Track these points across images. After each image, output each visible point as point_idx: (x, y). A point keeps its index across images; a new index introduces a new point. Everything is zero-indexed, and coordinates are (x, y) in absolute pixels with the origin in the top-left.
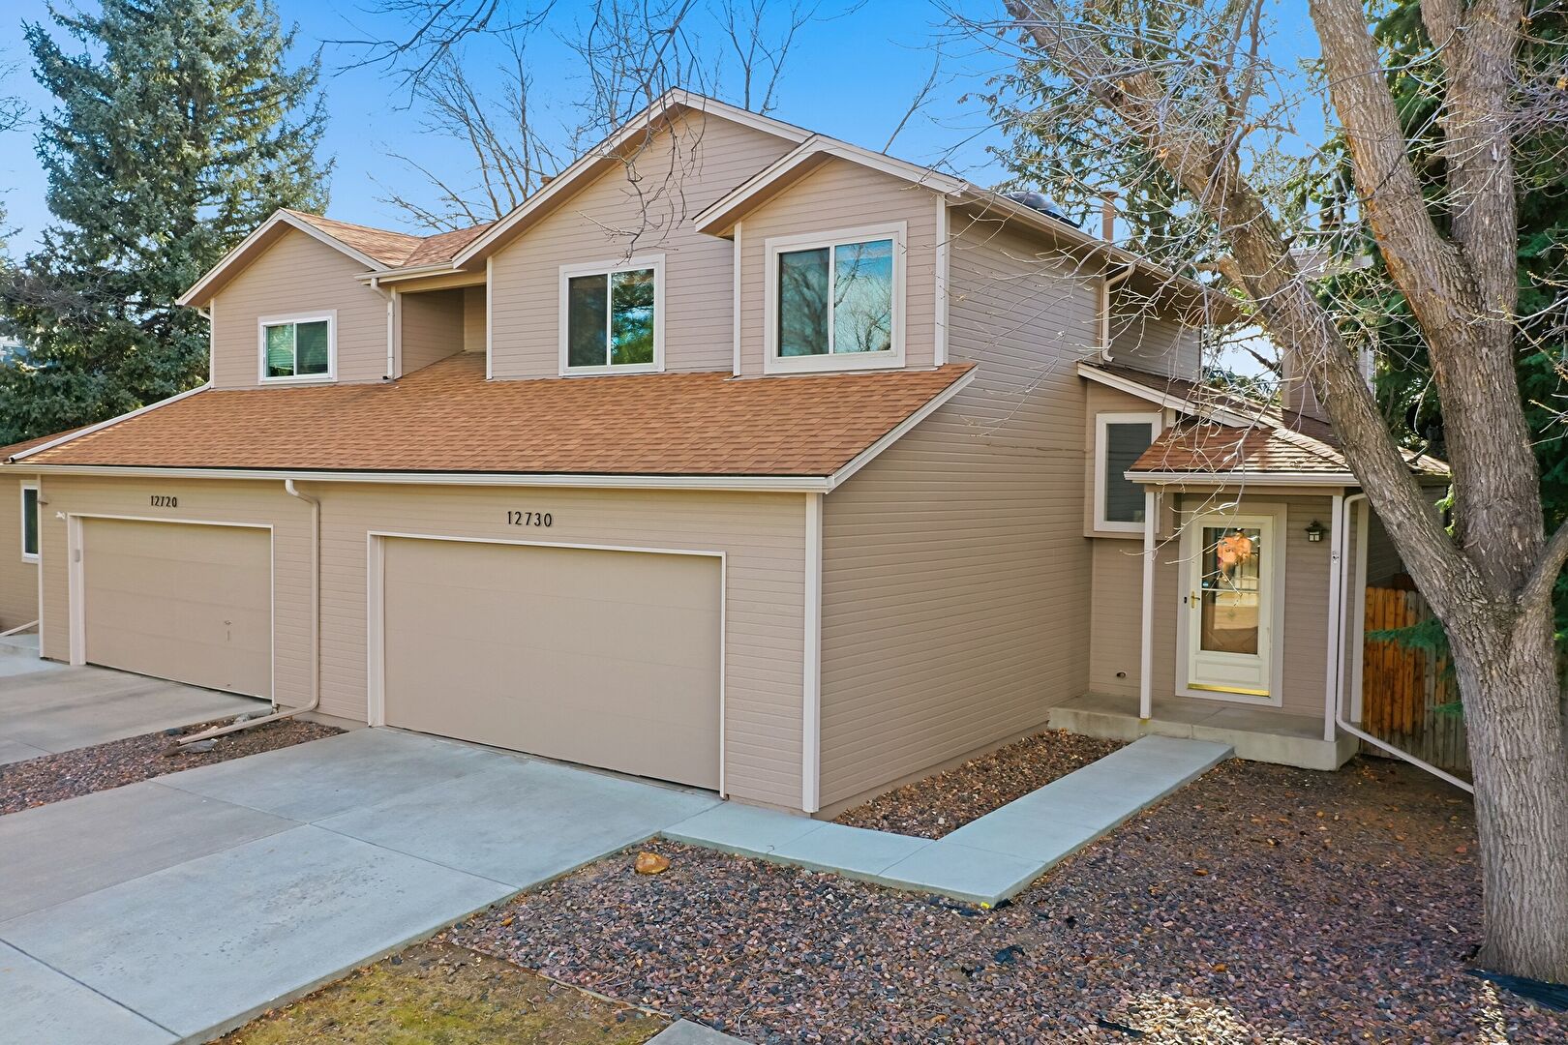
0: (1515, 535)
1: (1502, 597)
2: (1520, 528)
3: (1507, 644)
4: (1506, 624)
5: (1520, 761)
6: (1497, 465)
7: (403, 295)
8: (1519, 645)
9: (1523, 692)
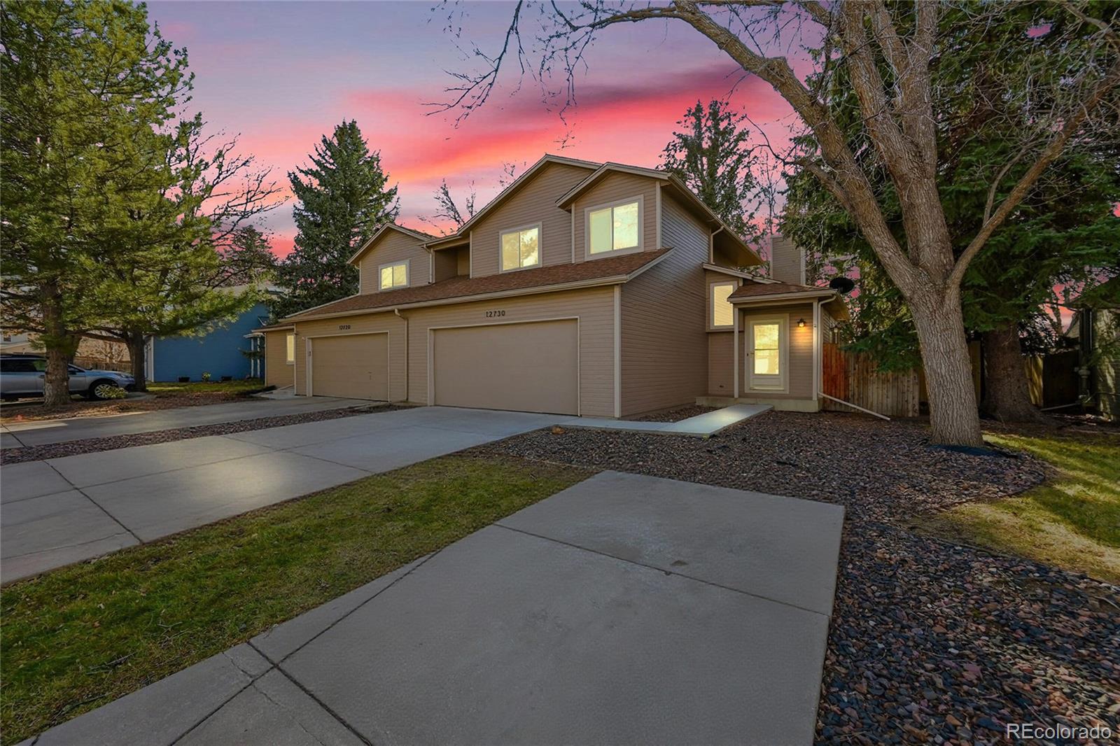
0: (942, 257)
1: (939, 282)
2: (944, 254)
3: (942, 302)
4: (941, 294)
5: (949, 352)
6: (933, 228)
7: (435, 251)
8: (948, 302)
9: (951, 322)
